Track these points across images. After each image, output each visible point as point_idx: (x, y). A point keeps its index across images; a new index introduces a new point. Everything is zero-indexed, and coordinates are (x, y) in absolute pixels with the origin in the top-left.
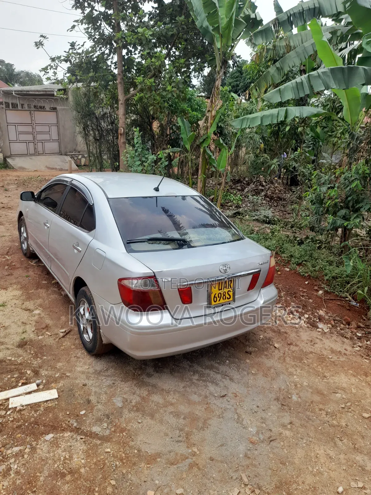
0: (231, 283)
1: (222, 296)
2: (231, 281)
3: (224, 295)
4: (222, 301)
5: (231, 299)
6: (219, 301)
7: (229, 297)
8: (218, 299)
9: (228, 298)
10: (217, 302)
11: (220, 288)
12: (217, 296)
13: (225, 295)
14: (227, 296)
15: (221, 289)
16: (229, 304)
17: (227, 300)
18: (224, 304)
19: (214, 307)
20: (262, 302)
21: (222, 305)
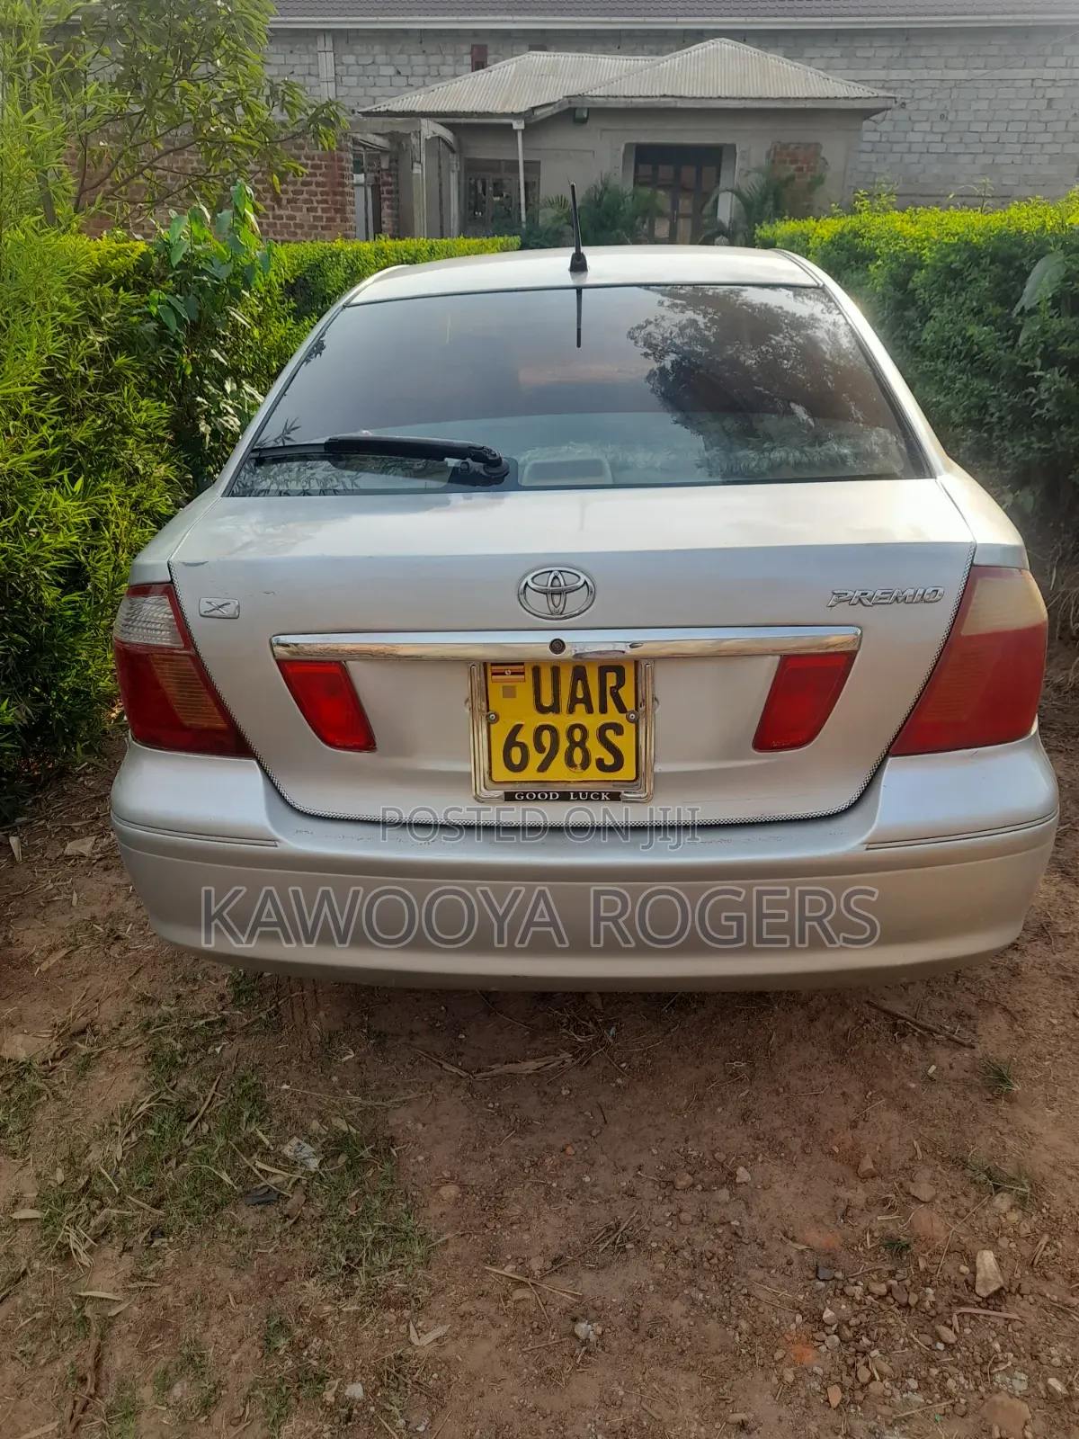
0: (621, 682)
1: (564, 744)
2: (619, 670)
3: (573, 744)
4: (558, 770)
5: (627, 772)
6: (543, 767)
7: (609, 760)
8: (536, 759)
9: (601, 765)
10: (530, 773)
11: (547, 701)
12: (526, 737)
13: (582, 744)
14: (597, 751)
15: (555, 708)
16: (615, 797)
17: (593, 772)
18: (576, 794)
19: (509, 797)
20: (864, 838)
21: (564, 797)
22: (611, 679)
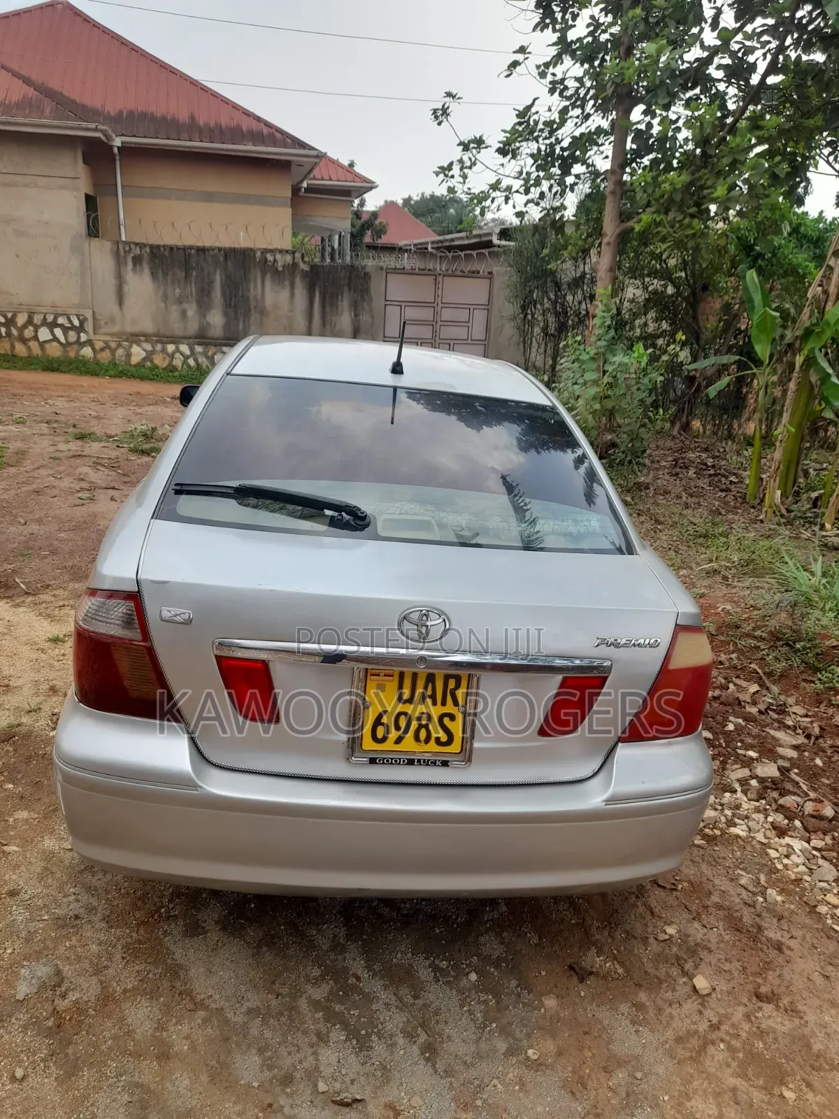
0: (458, 686)
2: (458, 679)
4: (409, 744)
5: (455, 747)
7: (444, 738)
9: (438, 741)
10: (389, 745)
16: (445, 764)
17: (432, 746)
18: (419, 761)
19: (373, 761)
20: (605, 797)
21: (411, 762)
22: (452, 684)
